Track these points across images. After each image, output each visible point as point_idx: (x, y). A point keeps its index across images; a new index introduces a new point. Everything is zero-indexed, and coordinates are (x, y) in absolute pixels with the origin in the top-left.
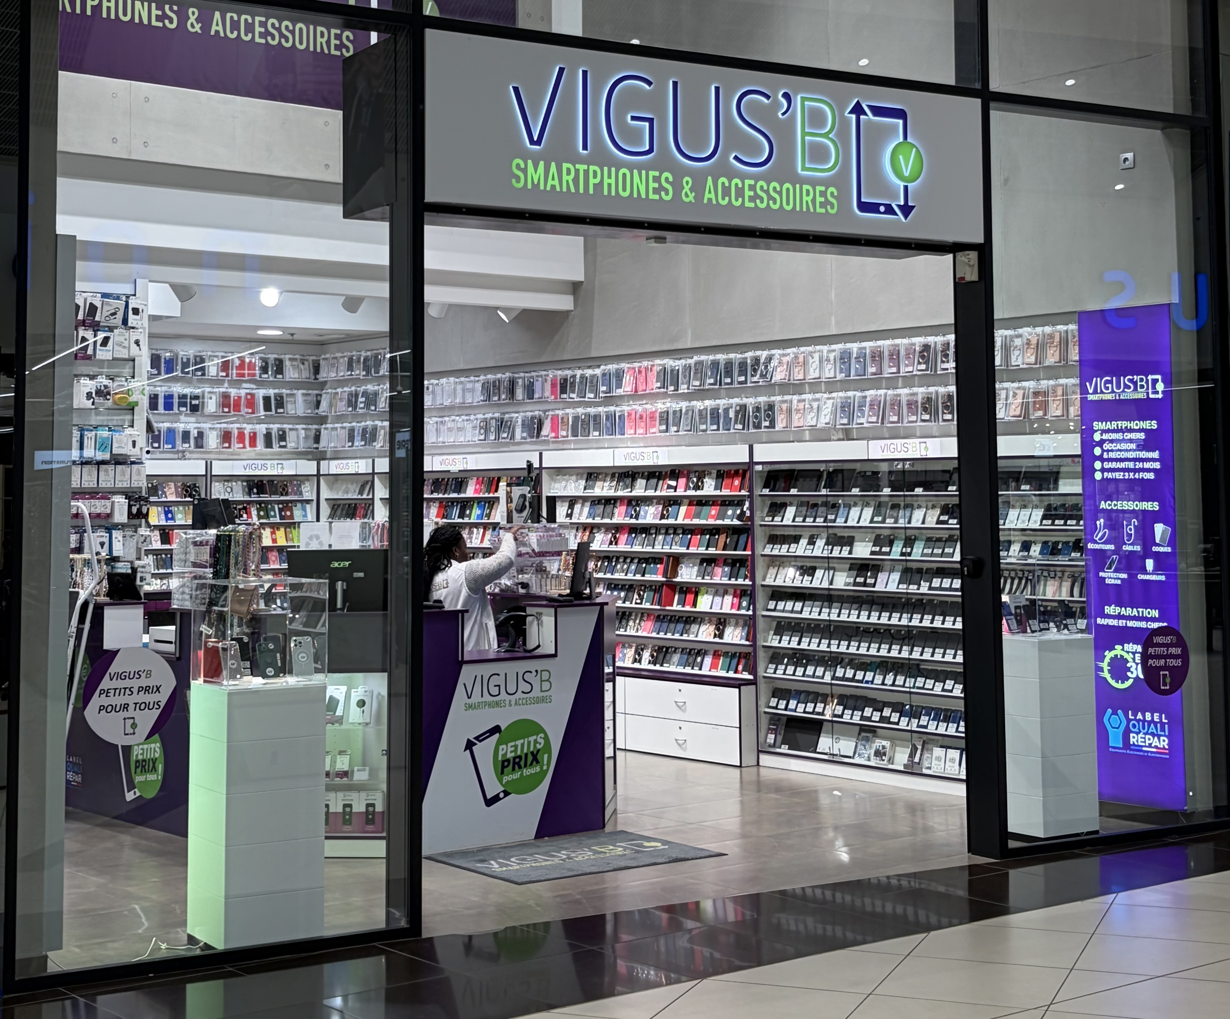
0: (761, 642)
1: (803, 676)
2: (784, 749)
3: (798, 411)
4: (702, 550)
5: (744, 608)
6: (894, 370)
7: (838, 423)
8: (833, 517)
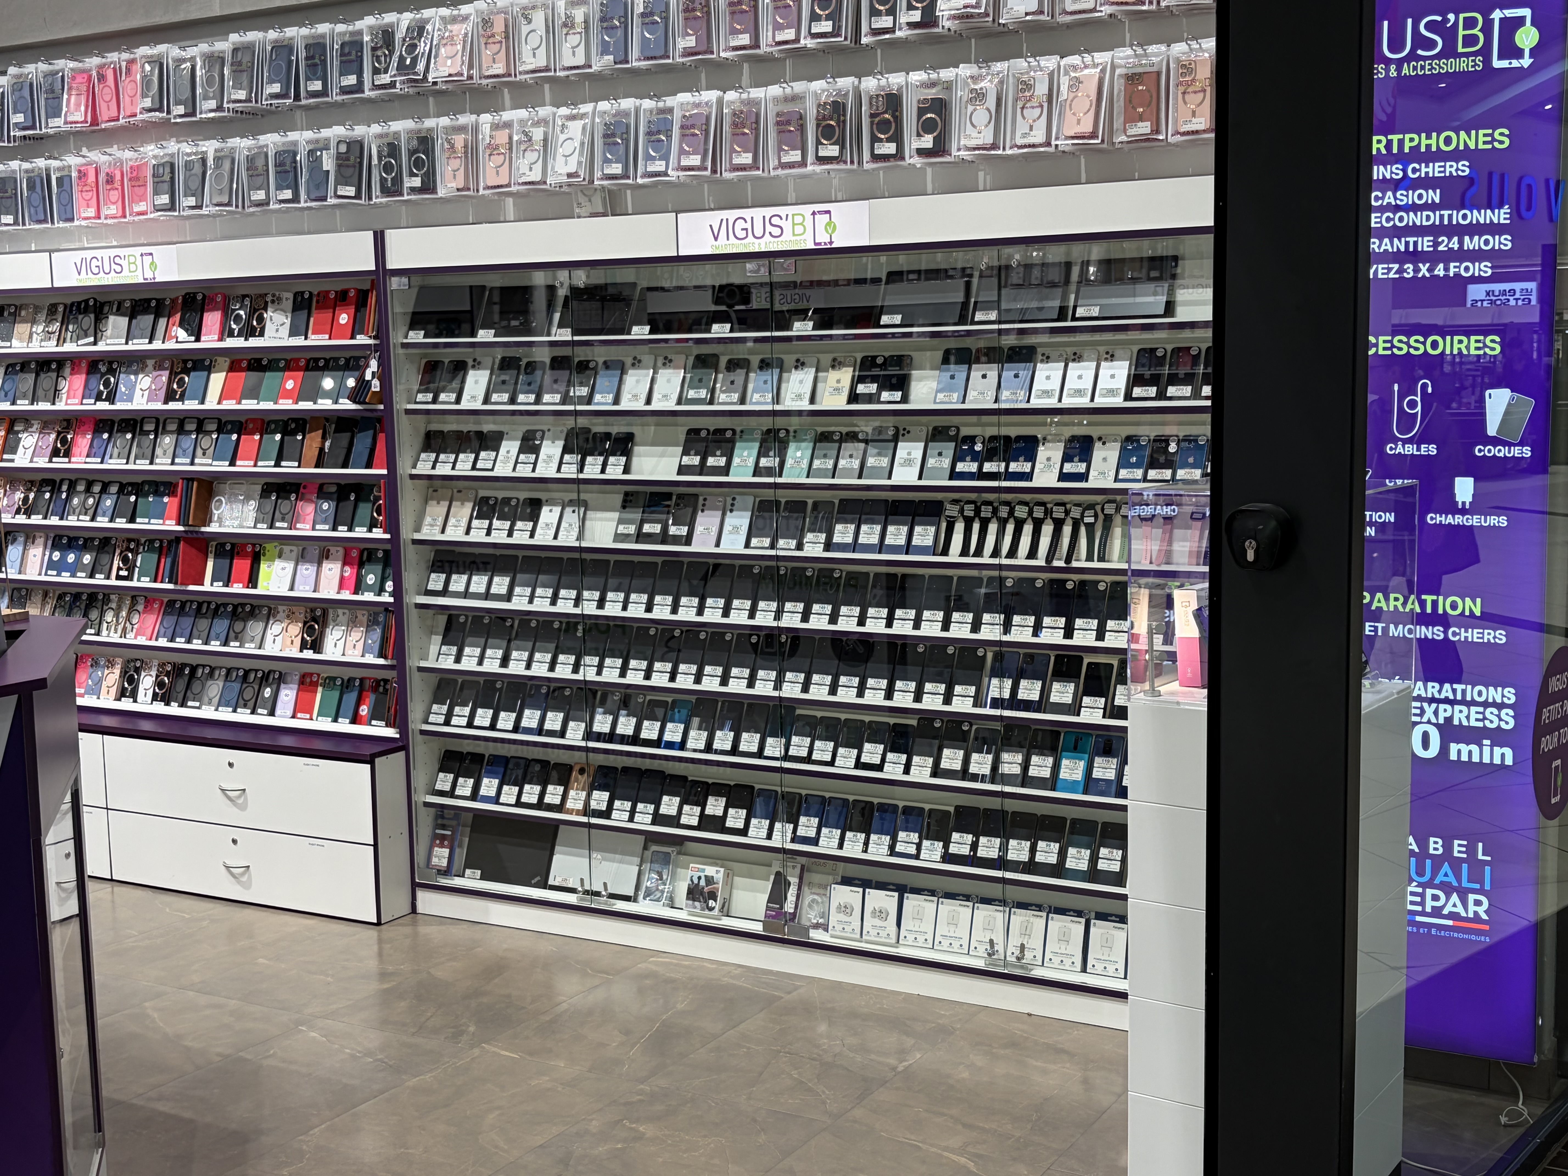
0: (414, 661)
1: (516, 729)
2: (472, 880)
3: (493, 149)
4: (266, 466)
5: (369, 589)
6: (745, 39)
7: (598, 174)
8: (584, 391)
